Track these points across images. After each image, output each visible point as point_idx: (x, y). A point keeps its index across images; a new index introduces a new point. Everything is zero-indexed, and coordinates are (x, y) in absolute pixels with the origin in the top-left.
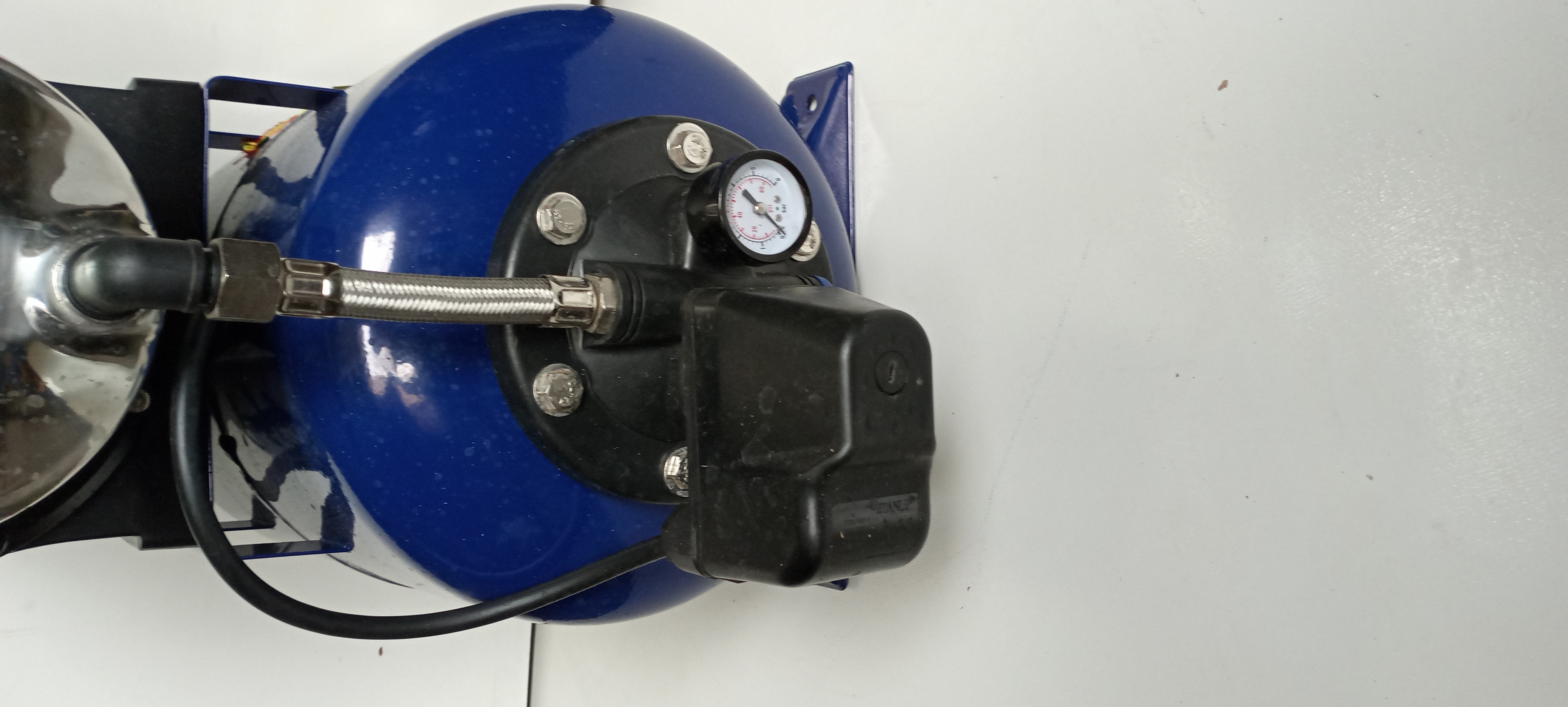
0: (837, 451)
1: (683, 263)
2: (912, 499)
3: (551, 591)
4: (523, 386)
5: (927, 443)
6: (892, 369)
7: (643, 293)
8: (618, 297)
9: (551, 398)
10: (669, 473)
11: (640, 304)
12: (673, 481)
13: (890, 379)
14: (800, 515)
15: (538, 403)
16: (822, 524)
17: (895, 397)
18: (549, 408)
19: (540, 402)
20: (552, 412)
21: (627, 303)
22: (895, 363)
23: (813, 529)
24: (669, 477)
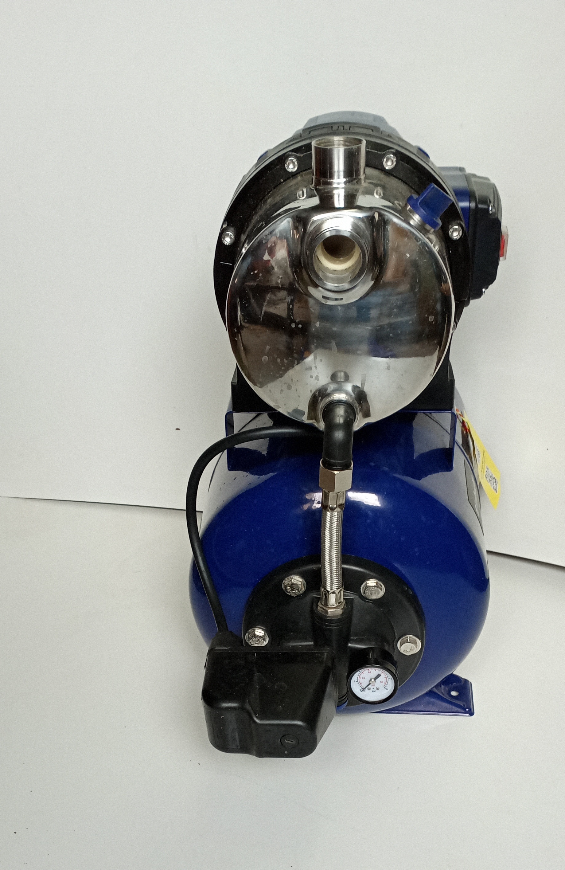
0: (257, 717)
1: (350, 643)
2: (238, 746)
3: (205, 575)
4: (296, 570)
5: (260, 754)
6: (292, 741)
7: (335, 628)
8: (333, 617)
9: (290, 583)
10: (256, 630)
11: (330, 626)
12: (253, 632)
13: (287, 741)
14: (231, 700)
15: (288, 577)
16: (228, 708)
17: (279, 742)
18: (286, 581)
19: (289, 578)
20: (284, 583)
21: (330, 621)
22: (294, 742)
23: (225, 705)
24: (255, 630)
